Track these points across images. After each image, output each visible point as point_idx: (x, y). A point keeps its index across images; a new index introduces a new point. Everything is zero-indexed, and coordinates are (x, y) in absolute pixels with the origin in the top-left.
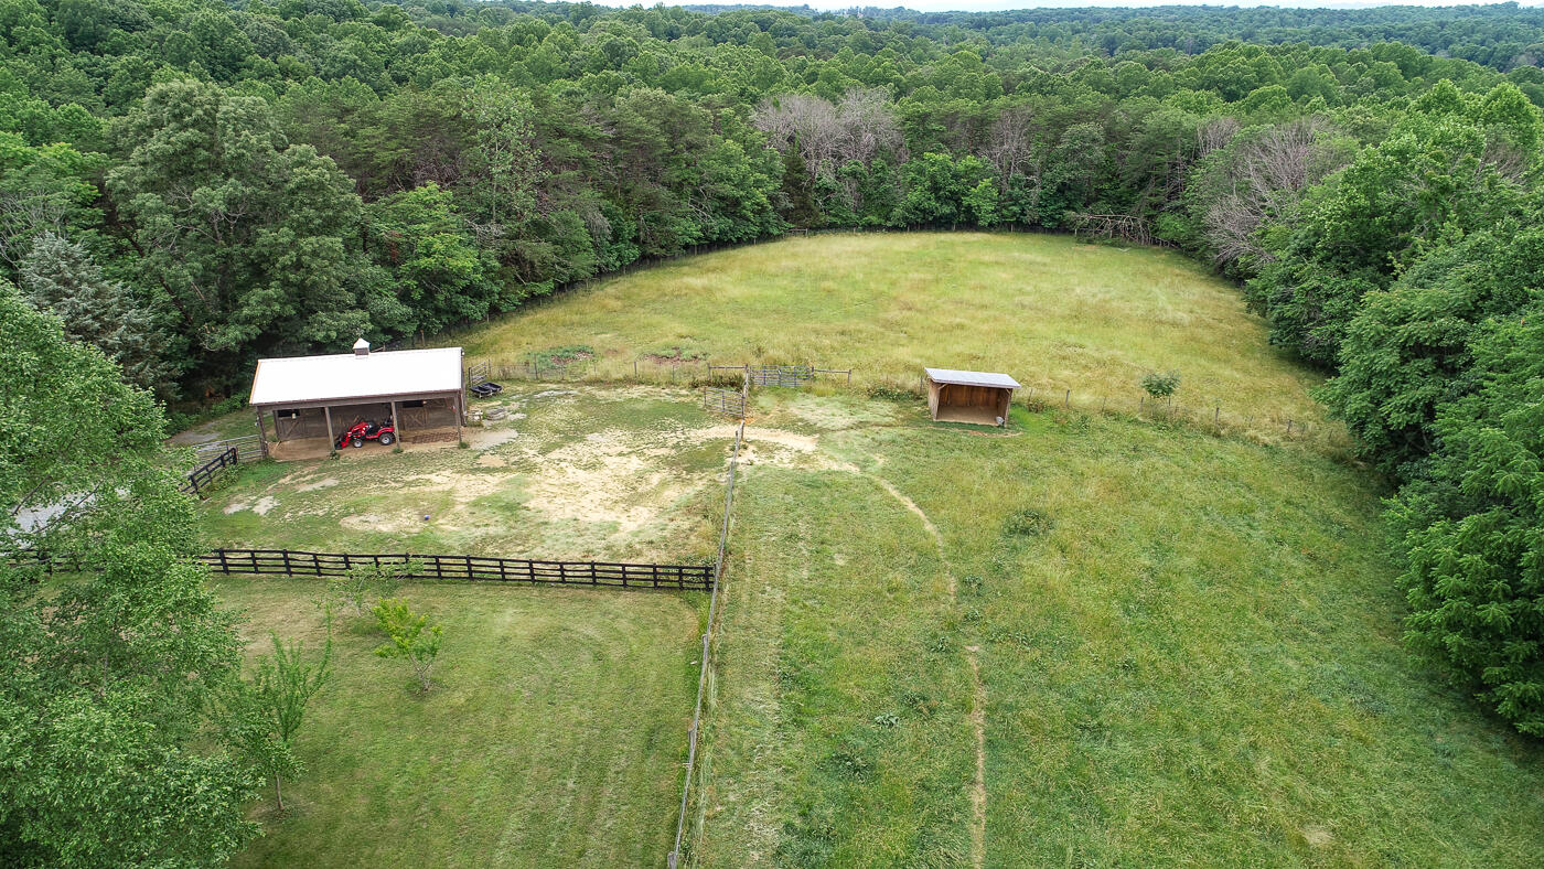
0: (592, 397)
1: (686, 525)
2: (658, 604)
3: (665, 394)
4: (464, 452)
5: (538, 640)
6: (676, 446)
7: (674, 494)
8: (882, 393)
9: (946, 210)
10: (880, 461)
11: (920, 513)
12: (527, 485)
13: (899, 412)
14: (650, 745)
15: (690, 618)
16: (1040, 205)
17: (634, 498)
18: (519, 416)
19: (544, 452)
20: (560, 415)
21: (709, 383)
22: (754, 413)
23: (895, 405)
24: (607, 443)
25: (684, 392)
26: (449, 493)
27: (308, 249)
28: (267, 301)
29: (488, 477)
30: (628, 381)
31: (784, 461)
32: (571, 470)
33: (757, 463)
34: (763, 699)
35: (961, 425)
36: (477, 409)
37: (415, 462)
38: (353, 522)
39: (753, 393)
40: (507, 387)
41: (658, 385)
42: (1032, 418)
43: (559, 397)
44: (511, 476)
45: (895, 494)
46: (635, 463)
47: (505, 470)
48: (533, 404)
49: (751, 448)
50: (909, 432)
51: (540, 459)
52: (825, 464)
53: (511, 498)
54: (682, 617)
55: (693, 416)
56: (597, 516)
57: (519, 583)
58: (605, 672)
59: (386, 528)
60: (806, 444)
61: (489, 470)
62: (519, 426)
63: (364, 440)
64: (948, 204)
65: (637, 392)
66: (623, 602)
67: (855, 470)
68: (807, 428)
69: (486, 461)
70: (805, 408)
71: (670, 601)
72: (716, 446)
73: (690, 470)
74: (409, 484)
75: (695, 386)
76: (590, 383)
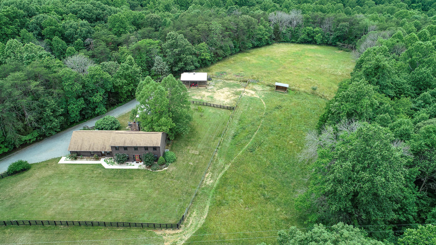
0: (225, 82)
1: (233, 102)
3: (235, 82)
4: (206, 89)
5: (214, 113)
6: (235, 91)
7: (233, 98)
8: (269, 85)
9: (310, 40)
10: (263, 96)
11: (265, 104)
12: (214, 95)
13: (270, 89)
14: (223, 124)
15: (231, 113)
16: (332, 40)
17: (227, 98)
18: (214, 84)
19: (217, 90)
20: (220, 84)
21: (242, 81)
22: (248, 87)
23: (270, 87)
24: (226, 89)
25: (238, 82)
26: (204, 95)
27: (187, 58)
28: (181, 65)
29: (209, 93)
30: (230, 80)
31: (249, 95)
32: (220, 93)
33: (245, 95)
34: (237, 122)
35: (278, 92)
36: (209, 82)
37: (200, 90)
38: (193, 97)
39: (249, 83)
40: (213, 79)
43: (220, 81)
44: (212, 93)
45: (263, 101)
46: (229, 93)
47: (211, 92)
48: (216, 82)
49: (246, 92)
50: (270, 92)
51: (216, 91)
52: (255, 96)
53: (212, 96)
55: (239, 86)
56: (222, 100)
57: (212, 107)
58: (220, 117)
59: (197, 98)
60: (253, 92)
61: (209, 92)
62: (214, 86)
63: (193, 86)
64: (311, 38)
65: (231, 81)
66: (223, 110)
67: (258, 97)
68: (255, 90)
69: (209, 91)
70: (257, 87)
71: (228, 111)
72: (240, 92)
73: (236, 95)
74: (199, 93)
75: (240, 81)
76: (225, 79)
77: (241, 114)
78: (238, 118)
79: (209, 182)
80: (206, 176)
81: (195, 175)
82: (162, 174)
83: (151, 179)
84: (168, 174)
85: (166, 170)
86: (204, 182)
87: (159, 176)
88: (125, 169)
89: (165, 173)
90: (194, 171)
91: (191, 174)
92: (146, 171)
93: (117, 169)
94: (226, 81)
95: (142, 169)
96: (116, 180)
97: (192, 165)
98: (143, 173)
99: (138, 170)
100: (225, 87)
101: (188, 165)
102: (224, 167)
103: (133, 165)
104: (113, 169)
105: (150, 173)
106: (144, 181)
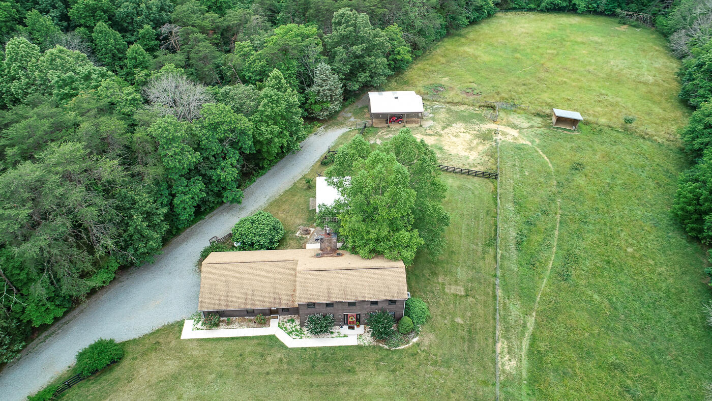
0: (450, 109)
1: (487, 159)
2: (483, 181)
3: (471, 110)
4: (421, 128)
5: (459, 187)
6: (478, 131)
7: (481, 148)
8: (538, 115)
9: (564, 4)
10: (537, 141)
11: (547, 160)
12: (442, 141)
13: (543, 122)
14: (487, 214)
15: (492, 185)
17: (471, 149)
19: (443, 129)
20: (443, 115)
21: (484, 106)
22: (499, 119)
23: (541, 119)
24: (459, 126)
25: (477, 109)
30: (459, 103)
31: (509, 139)
32: (451, 137)
33: (503, 139)
34: (510, 206)
35: (561, 129)
41: (469, 105)
42: (584, 127)
43: (441, 108)
44: (436, 138)
45: (541, 153)
46: (468, 136)
47: (434, 135)
49: (500, 133)
50: (546, 131)
51: (442, 132)
52: (521, 141)
54: (489, 185)
55: (482, 119)
56: (463, 153)
57: (450, 172)
58: (475, 196)
60: (515, 133)
61: (430, 135)
62: (433, 119)
63: (394, 121)
65: (463, 108)
66: (475, 179)
67: (530, 144)
68: (515, 127)
69: (428, 131)
70: (515, 119)
71: (486, 180)
72: (490, 131)
73: (484, 140)
75: (480, 107)
76: (449, 103)
77: (512, 187)
78: (511, 197)
79: (508, 364)
80: (498, 350)
81: (476, 349)
82: (413, 356)
83: (394, 371)
84: (424, 353)
85: (418, 344)
86: (499, 366)
87: (406, 359)
88: (331, 348)
89: (418, 352)
90: (471, 340)
91: (468, 348)
92: (377, 350)
93: (314, 349)
94: (452, 108)
95: (367, 344)
96: (320, 379)
97: (462, 325)
98: (372, 356)
99: (359, 347)
100: (457, 121)
101: (455, 327)
102: (525, 324)
103: (345, 336)
104: (305, 349)
105: (387, 356)
106: (380, 377)
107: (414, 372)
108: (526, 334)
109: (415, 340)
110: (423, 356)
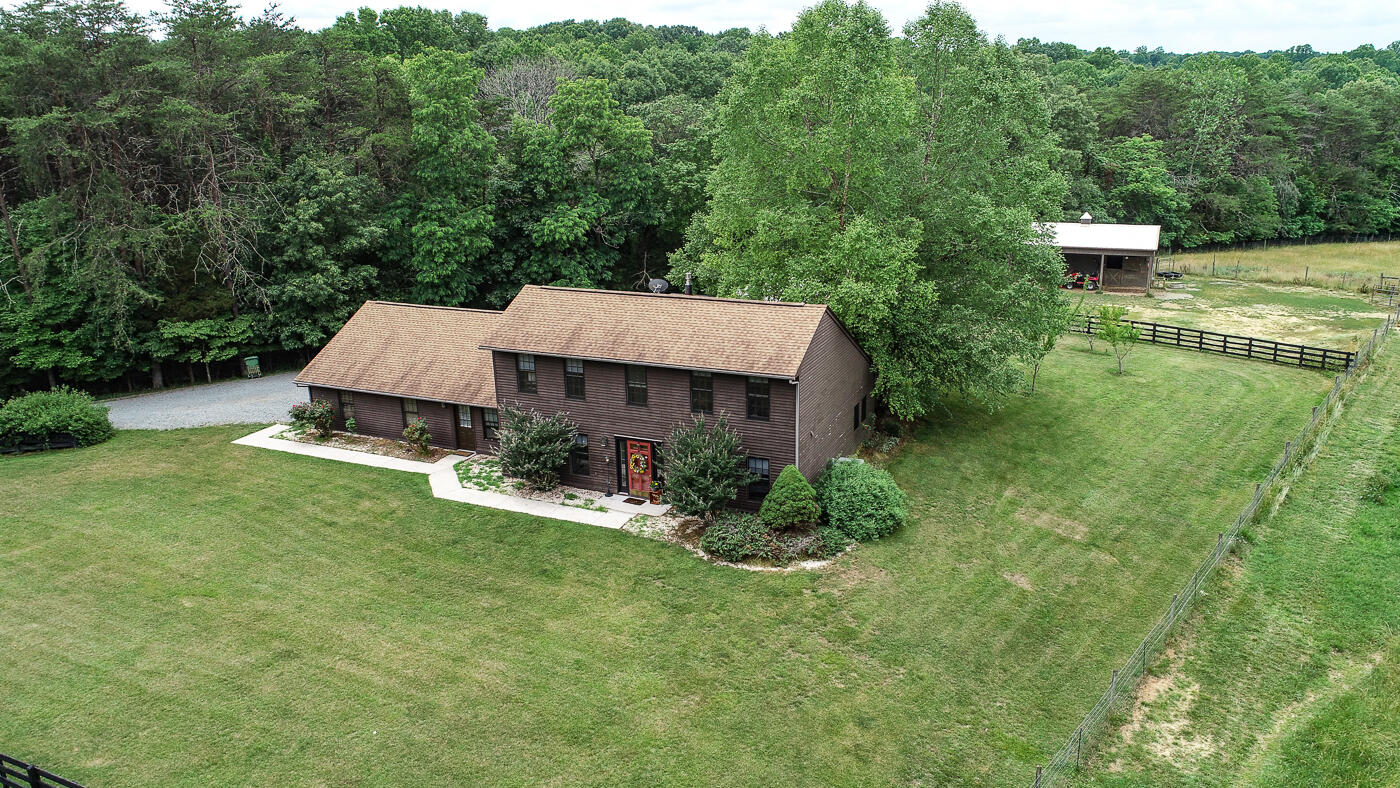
0: (1260, 288)
2: (1299, 375)
3: (1332, 293)
4: (1148, 299)
5: (1202, 371)
6: (1336, 317)
7: (1330, 335)
15: (1327, 384)
18: (1195, 289)
19: (1214, 307)
20: (1233, 293)
24: (1271, 309)
25: (1351, 294)
26: (1137, 313)
29: (1167, 311)
30: (1297, 284)
32: (1236, 316)
37: (1112, 297)
40: (1186, 277)
41: (1327, 288)
43: (1232, 285)
44: (1186, 313)
46: (1295, 320)
47: (1182, 310)
48: (1208, 286)
51: (1211, 309)
54: (1319, 381)
55: (1357, 306)
57: (1190, 348)
58: (1251, 391)
62: (1195, 293)
63: (1074, 285)
65: (1304, 289)
69: (1167, 305)
71: (1311, 374)
72: (1375, 320)
73: (1346, 328)
78: (1393, 410)
79: (1174, 744)
80: (1149, 695)
81: (1045, 660)
82: (773, 596)
83: (681, 610)
84: (823, 602)
85: (814, 577)
86: (1127, 733)
87: (746, 597)
89: (800, 593)
90: (1037, 634)
91: (1011, 647)
92: (667, 552)
94: (1270, 288)
95: (646, 535)
96: (448, 567)
97: (1023, 592)
98: (639, 562)
99: (619, 535)
100: (1270, 302)
101: (988, 587)
102: (1320, 669)
103: (601, 509)
105: (690, 572)
106: (624, 610)
107: (748, 630)
108: (1311, 697)
109: (811, 565)
110: (811, 605)
